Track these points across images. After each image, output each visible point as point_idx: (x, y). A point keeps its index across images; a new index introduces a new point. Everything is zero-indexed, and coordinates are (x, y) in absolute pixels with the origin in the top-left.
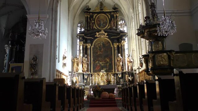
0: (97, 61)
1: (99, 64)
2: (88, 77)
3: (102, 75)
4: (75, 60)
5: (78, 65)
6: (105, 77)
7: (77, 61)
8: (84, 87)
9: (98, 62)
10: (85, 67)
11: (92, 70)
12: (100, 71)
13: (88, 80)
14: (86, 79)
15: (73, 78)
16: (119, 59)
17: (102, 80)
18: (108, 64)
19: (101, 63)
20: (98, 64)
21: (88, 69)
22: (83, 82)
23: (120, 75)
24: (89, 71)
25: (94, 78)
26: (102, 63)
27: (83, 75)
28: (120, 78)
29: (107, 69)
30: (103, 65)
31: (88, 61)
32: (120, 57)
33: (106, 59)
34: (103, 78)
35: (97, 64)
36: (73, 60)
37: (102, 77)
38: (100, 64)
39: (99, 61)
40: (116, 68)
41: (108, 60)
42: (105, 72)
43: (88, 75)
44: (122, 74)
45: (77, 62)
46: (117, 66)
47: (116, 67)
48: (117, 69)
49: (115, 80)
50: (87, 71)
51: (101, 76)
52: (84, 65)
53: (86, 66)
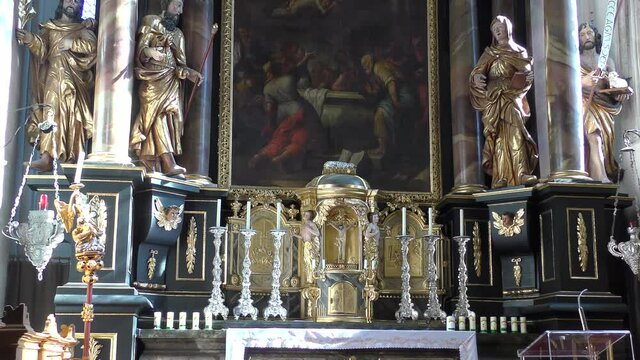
0: (277, 73)
1: (293, 109)
2: (186, 219)
3: (332, 214)
4: (56, 38)
5: (85, 93)
6: (368, 230)
7: (78, 47)
8: (150, 325)
9: (285, 81)
10: (162, 112)
11: (226, 161)
12: (307, 169)
13: (191, 251)
14: (170, 247)
15: (22, 217)
16: (499, 68)
17: (329, 254)
18: (384, 110)
19: (315, 96)
20: (282, 108)
21: (188, 139)
22: (134, 278)
23: (511, 217)
24: (203, 160)
25: (249, 234)
26: (328, 101)
27: (143, 193)
28: (507, 250)
29: (376, 156)
30: (331, 114)
31: (192, 63)
32: (514, 46)
33: (366, 59)
34: (342, 238)
35: (275, 103)
36: (38, 41)
37: (328, 231)
38: (306, 105)
39: (296, 74)
40: (461, 154)
41: (383, 73)
42: (360, 185)
43: (194, 200)
44: (536, 204)
45: (79, 56)
46: (471, 132)
47: (460, 139)
48: (472, 158)
49: (463, 267)
50: (178, 159)
51: (320, 218)
52: (150, 93)
53: (175, 104)
